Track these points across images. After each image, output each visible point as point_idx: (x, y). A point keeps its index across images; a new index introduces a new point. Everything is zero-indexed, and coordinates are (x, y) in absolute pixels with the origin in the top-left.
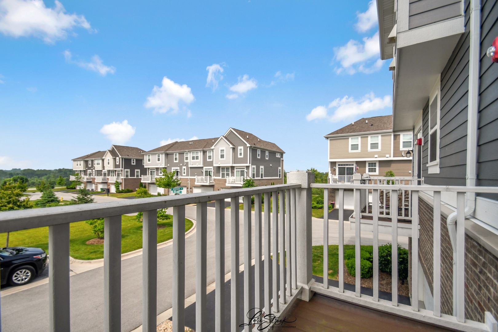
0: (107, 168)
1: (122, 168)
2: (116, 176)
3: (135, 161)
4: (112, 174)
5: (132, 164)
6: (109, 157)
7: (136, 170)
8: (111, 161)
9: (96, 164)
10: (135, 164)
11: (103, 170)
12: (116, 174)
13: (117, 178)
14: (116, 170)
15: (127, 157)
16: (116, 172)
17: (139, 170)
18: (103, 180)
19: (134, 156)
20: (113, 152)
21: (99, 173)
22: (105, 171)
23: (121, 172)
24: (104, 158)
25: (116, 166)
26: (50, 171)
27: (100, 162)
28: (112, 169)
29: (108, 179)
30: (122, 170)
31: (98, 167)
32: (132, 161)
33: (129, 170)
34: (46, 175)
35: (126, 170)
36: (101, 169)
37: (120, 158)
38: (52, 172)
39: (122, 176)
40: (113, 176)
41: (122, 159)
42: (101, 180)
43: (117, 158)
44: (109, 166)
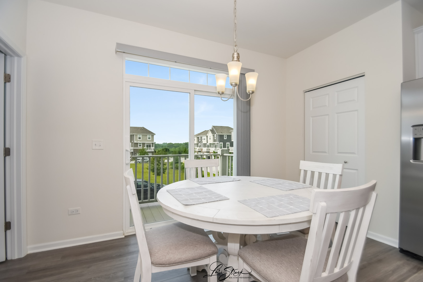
0: (209, 142)
1: (218, 142)
2: (214, 147)
3: (226, 137)
4: (212, 146)
5: (224, 139)
6: (210, 134)
7: (227, 143)
8: (212, 137)
9: (203, 139)
10: (226, 139)
11: (207, 144)
12: (214, 146)
13: (215, 148)
14: (214, 143)
15: (221, 134)
16: (214, 145)
17: (229, 143)
18: (207, 150)
19: (225, 133)
20: (212, 131)
21: (205, 145)
22: (208, 144)
23: (217, 145)
24: (207, 135)
25: (214, 141)
26: (181, 144)
27: (206, 137)
28: (212, 142)
29: (210, 149)
30: (218, 143)
31: (204, 142)
32: (224, 137)
33: (222, 143)
34: (179, 146)
35: (220, 143)
36: (206, 143)
37: (216, 135)
38: (181, 145)
39: (218, 147)
40: (213, 147)
41: (218, 135)
42: (206, 150)
43: (215, 135)
44: (211, 141)
